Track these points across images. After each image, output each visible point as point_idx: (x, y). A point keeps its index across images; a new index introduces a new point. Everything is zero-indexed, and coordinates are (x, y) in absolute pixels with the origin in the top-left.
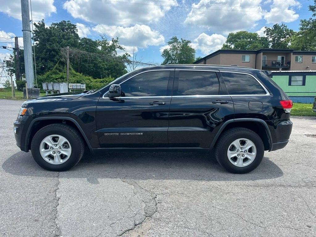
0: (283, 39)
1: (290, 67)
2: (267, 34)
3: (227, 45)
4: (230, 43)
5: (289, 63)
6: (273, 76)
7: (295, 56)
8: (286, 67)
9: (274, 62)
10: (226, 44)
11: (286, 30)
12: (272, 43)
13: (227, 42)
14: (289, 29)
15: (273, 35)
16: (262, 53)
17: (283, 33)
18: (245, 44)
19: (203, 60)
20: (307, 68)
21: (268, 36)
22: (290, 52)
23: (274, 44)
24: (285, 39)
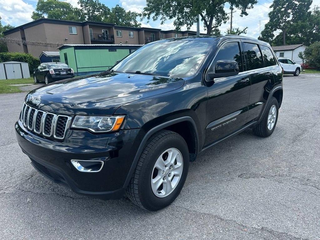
0: (98, 13)
1: (114, 41)
2: (81, 6)
3: (38, 14)
4: (41, 11)
5: (113, 37)
6: (117, 50)
7: (116, 30)
8: (111, 41)
9: (100, 36)
10: (36, 12)
11: (99, 4)
12: (88, 16)
13: (37, 9)
14: (101, 4)
15: (87, 8)
16: (88, 26)
17: (97, 6)
18: (60, 14)
19: (20, 29)
20: (127, 42)
21: (83, 8)
22: (112, 26)
23: (89, 17)
24: (99, 13)
